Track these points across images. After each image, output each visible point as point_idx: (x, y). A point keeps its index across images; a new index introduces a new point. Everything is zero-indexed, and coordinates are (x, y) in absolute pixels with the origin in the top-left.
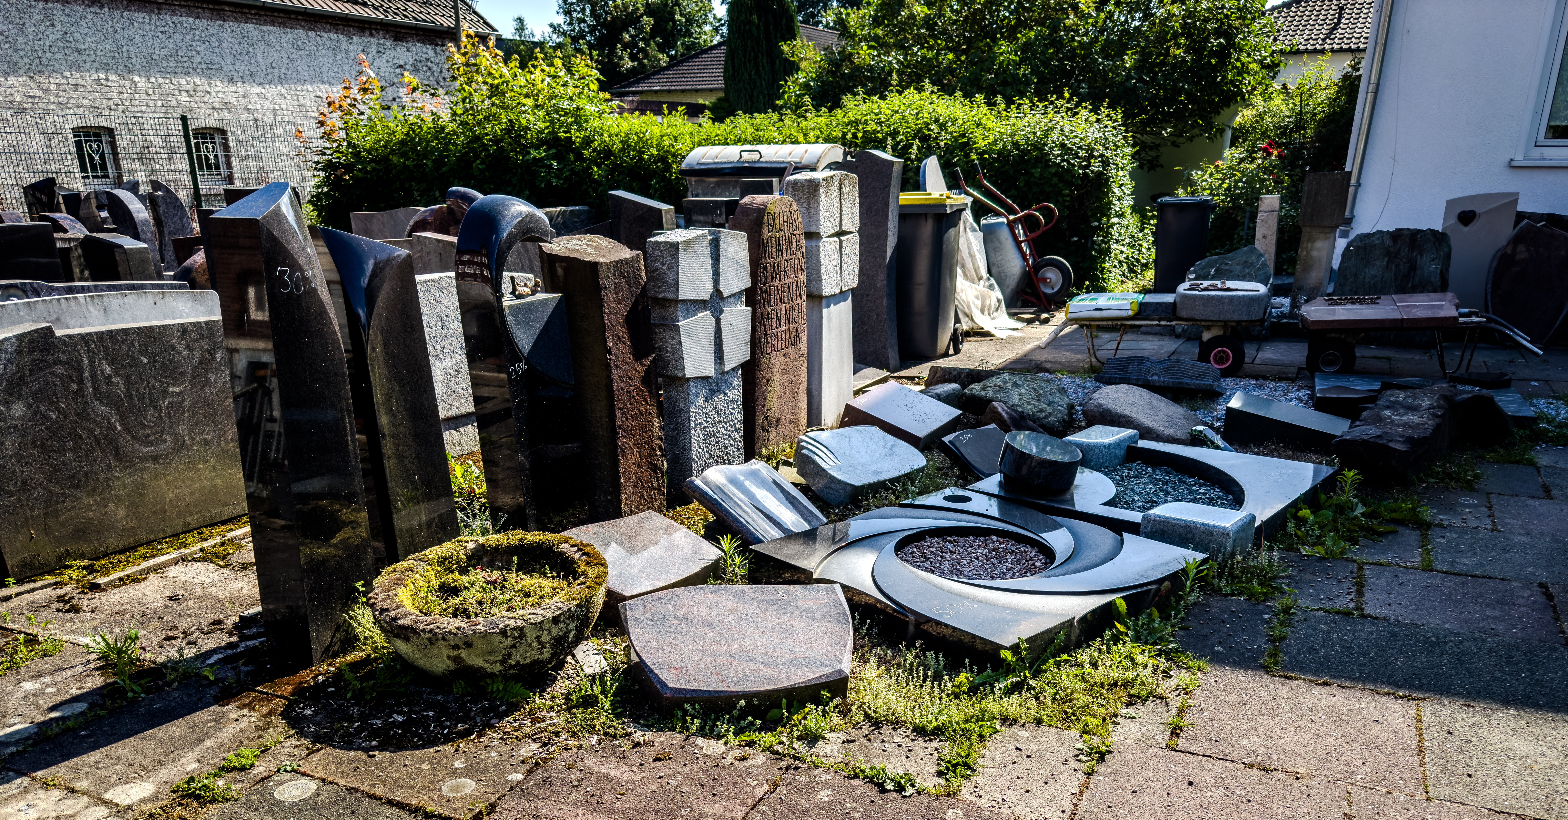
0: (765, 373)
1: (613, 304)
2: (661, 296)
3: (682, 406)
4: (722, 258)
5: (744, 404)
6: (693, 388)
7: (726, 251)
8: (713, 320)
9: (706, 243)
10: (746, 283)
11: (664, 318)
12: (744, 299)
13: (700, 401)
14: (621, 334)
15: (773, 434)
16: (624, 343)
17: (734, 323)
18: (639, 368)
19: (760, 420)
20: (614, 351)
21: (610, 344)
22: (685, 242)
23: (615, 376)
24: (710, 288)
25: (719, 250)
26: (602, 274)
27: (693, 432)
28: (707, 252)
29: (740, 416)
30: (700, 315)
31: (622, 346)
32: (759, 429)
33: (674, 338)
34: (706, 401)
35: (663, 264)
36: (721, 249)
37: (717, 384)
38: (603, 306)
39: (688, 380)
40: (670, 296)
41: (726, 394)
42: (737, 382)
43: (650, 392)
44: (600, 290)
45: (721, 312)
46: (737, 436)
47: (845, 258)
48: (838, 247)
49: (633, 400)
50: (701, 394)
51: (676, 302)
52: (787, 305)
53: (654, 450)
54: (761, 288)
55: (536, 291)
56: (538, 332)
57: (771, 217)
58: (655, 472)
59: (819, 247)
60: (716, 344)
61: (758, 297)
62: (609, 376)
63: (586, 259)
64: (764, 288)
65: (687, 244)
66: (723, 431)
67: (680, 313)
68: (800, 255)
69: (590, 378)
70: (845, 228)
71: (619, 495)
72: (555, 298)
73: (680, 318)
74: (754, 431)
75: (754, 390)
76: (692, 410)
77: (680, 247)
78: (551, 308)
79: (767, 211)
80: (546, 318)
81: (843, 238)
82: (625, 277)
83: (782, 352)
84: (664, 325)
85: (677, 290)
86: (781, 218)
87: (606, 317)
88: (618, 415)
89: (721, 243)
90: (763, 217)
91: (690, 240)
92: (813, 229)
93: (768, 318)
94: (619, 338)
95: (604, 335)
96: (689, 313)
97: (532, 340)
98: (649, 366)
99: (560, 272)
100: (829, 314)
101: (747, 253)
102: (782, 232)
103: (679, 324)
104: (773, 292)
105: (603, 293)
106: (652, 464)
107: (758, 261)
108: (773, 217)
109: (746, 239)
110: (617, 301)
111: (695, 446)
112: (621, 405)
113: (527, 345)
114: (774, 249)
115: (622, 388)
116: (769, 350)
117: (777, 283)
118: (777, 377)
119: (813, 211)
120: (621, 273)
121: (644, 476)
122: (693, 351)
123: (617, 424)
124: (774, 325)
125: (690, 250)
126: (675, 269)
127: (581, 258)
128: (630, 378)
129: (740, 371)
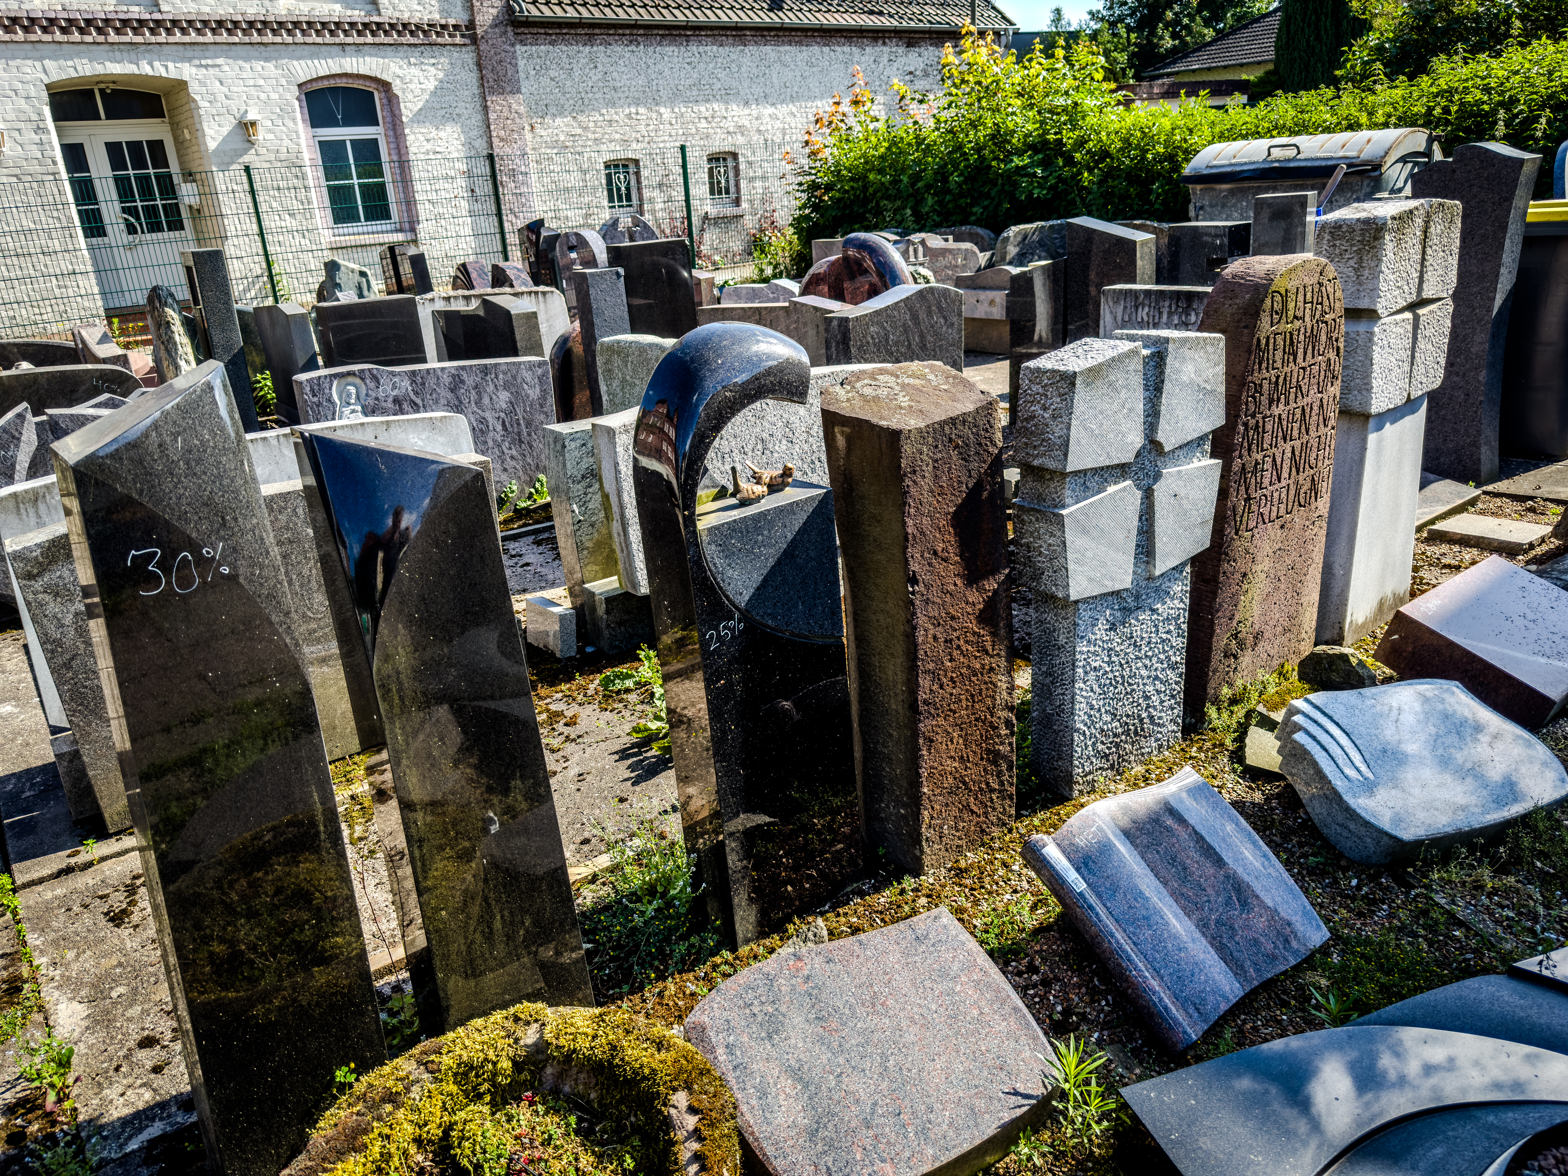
0: (1241, 565)
1: (927, 497)
2: (1036, 463)
3: (1062, 640)
4: (1167, 387)
5: (1191, 622)
6: (1085, 614)
7: (1179, 371)
8: (1139, 494)
9: (1136, 365)
10: (1217, 418)
11: (1040, 498)
12: (1208, 447)
13: (1100, 631)
14: (940, 547)
15: (1246, 659)
16: (945, 560)
17: (1182, 493)
18: (974, 596)
19: (1221, 640)
20: (924, 576)
21: (914, 567)
22: (1090, 370)
23: (921, 620)
24: (1136, 440)
25: (1162, 373)
26: (908, 449)
27: (1079, 685)
28: (1137, 381)
29: (1180, 642)
30: (1112, 489)
31: (940, 567)
32: (1217, 656)
33: (1052, 535)
34: (1113, 628)
35: (1045, 409)
36: (1168, 371)
37: (1137, 597)
38: (905, 504)
39: (1076, 602)
40: (1051, 464)
41: (1154, 611)
42: (1181, 588)
43: (993, 634)
44: (901, 477)
45: (1158, 476)
46: (1172, 676)
47: (1421, 344)
48: (1410, 328)
49: (956, 653)
50: (1102, 620)
51: (1064, 475)
52: (1297, 443)
53: (995, 728)
54: (1246, 425)
55: (785, 485)
56: (771, 562)
57: (1278, 298)
58: (995, 763)
59: (1372, 334)
60: (1140, 532)
61: (1238, 439)
62: (909, 622)
63: (883, 423)
64: (1252, 422)
65: (1095, 373)
66: (1144, 672)
67: (1068, 493)
68: (1332, 355)
69: (881, 617)
70: (1427, 294)
71: (918, 813)
72: (812, 498)
73: (1068, 501)
74: (1209, 660)
75: (1215, 595)
76: (1082, 647)
77: (1078, 382)
78: (801, 518)
79: (1273, 288)
80: (790, 537)
81: (1421, 312)
82: (957, 446)
83: (1278, 523)
84: (1038, 511)
85: (1066, 455)
86: (1301, 298)
87: (910, 522)
88: (924, 682)
89: (1169, 361)
90: (1263, 301)
91: (1101, 365)
92: (1364, 304)
93: (1254, 472)
94: (935, 553)
95: (905, 553)
96: (1086, 491)
97: (757, 578)
98: (995, 592)
99: (841, 441)
100: (1380, 442)
101: (1221, 369)
102: (1298, 324)
103: (1064, 512)
104: (1269, 427)
105: (908, 482)
106: (988, 751)
107: (1244, 378)
108: (1285, 298)
109: (1222, 344)
110: (937, 490)
111: (1081, 707)
112: (931, 666)
113: (746, 588)
114: (1279, 354)
115: (935, 638)
116: (1252, 524)
117: (1279, 410)
118: (1263, 565)
119: (1366, 273)
120: (950, 440)
121: (973, 773)
122: (1089, 554)
123: (922, 696)
124: (1266, 482)
125: (1099, 383)
126: (1065, 419)
127: (875, 420)
128: (953, 618)
129: (1188, 569)
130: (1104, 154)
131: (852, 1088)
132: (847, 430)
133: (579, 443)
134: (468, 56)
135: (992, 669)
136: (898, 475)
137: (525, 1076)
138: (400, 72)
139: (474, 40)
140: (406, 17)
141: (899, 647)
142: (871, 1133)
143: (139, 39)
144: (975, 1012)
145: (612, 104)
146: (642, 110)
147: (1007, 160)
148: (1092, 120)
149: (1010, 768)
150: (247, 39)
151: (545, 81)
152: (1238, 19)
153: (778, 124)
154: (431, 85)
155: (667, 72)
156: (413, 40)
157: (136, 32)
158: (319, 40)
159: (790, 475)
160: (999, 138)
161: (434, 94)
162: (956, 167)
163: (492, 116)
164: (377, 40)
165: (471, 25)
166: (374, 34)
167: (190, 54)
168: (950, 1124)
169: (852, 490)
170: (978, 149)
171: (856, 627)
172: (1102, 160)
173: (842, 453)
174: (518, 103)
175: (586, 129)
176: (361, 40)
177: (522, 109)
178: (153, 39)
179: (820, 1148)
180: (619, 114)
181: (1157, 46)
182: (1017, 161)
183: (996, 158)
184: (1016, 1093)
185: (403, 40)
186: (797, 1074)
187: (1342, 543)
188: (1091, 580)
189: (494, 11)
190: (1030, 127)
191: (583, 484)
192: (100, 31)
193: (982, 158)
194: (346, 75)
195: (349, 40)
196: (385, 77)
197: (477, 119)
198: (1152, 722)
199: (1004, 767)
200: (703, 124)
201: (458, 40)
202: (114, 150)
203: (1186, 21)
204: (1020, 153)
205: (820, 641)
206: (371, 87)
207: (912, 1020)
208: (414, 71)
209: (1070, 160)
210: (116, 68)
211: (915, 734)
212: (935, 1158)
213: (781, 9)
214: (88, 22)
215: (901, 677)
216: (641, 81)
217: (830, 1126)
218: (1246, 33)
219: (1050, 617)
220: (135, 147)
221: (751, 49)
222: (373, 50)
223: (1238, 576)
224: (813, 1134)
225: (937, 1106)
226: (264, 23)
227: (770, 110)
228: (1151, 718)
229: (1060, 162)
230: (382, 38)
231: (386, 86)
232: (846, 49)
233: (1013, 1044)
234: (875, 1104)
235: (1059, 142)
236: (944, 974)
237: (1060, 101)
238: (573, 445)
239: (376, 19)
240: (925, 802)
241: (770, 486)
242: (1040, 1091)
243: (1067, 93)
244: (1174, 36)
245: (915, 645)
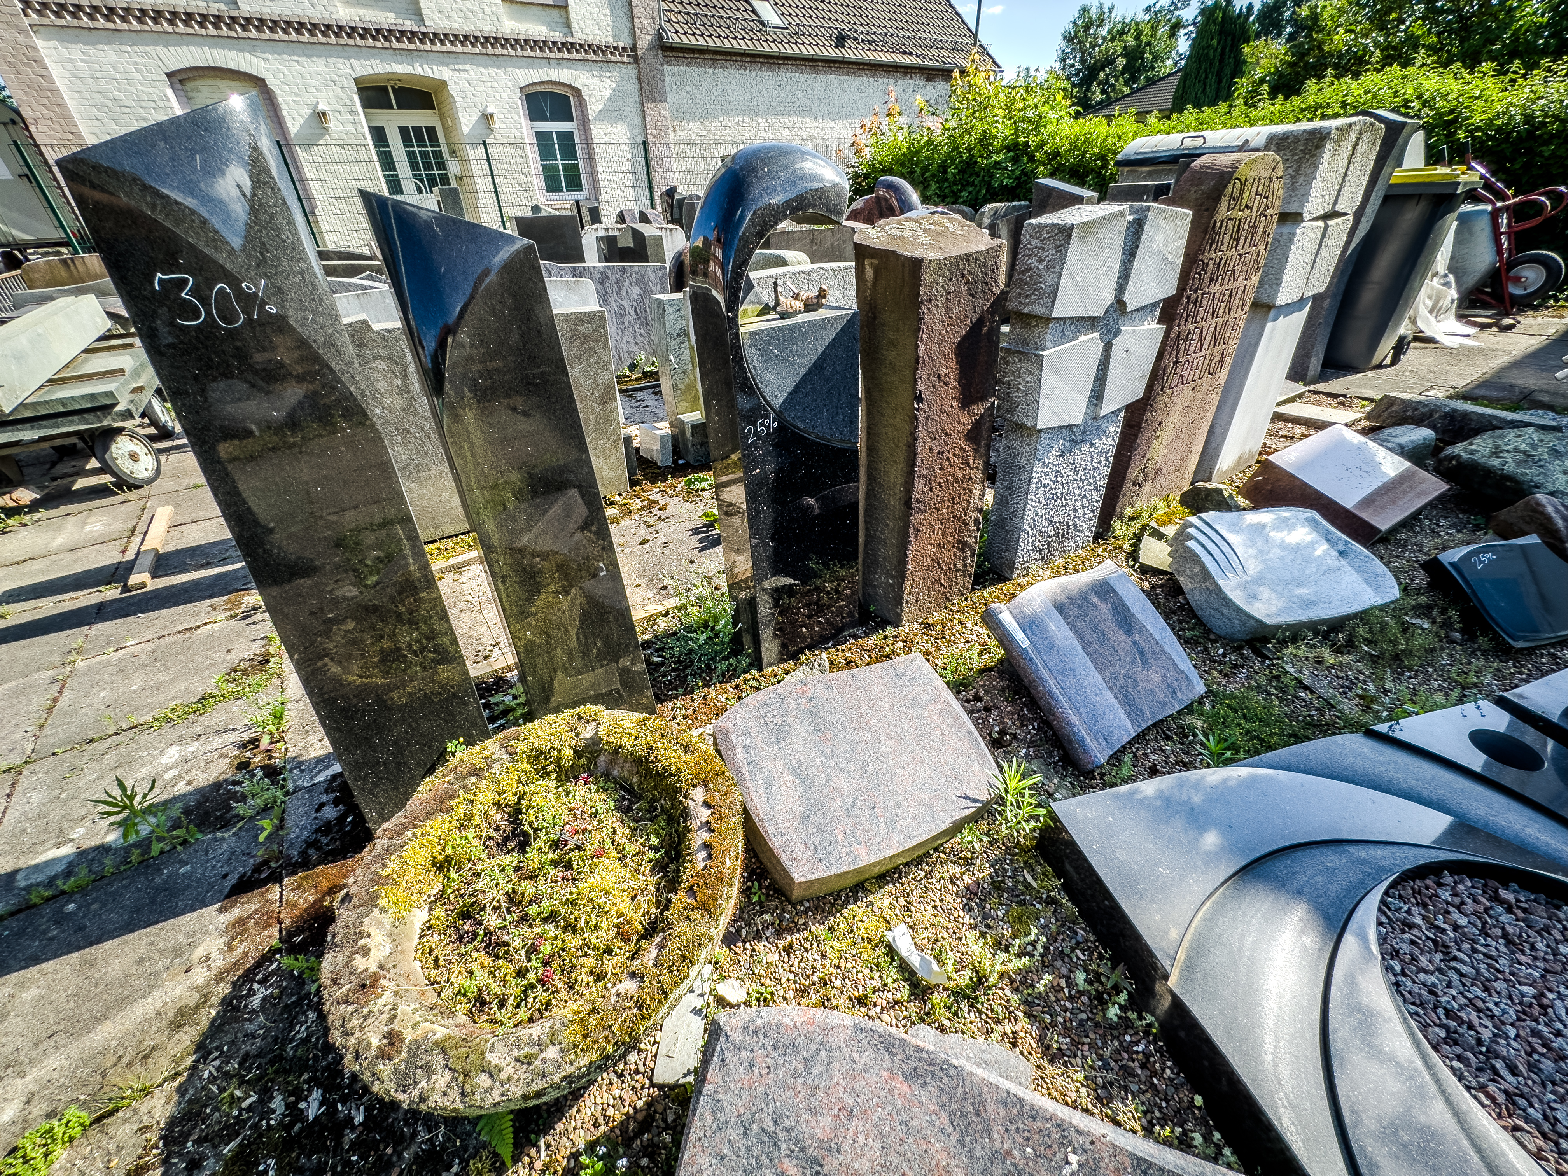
0: (1159, 415)
1: (938, 327)
2: (1026, 310)
3: (1023, 461)
4: (1140, 252)
5: (1116, 457)
6: (1044, 441)
7: (1151, 239)
8: (1101, 346)
9: (1121, 227)
10: (1170, 290)
11: (1025, 343)
12: (1157, 313)
13: (1053, 458)
14: (943, 371)
15: (1147, 488)
16: (946, 384)
17: (1132, 349)
18: (965, 418)
19: (1134, 472)
20: (927, 396)
21: (921, 387)
22: (1085, 224)
23: (922, 433)
24: (1108, 297)
25: (1139, 238)
26: (927, 278)
27: (1030, 496)
28: (1119, 241)
29: (1106, 471)
30: (1082, 338)
31: (941, 389)
32: (1128, 484)
33: (1031, 373)
34: (1062, 455)
35: (1041, 261)
36: (1144, 237)
37: (1083, 432)
38: (919, 329)
39: (1040, 431)
40: (1039, 310)
41: (1092, 444)
42: (1114, 429)
43: (975, 450)
44: (919, 304)
45: (1117, 332)
46: (1095, 496)
47: (1323, 252)
48: (1320, 234)
49: (945, 463)
50: (1056, 448)
51: (1048, 320)
52: (1220, 320)
53: (966, 524)
54: (1188, 298)
55: (819, 306)
56: (803, 371)
57: (1238, 185)
58: (962, 550)
59: (1294, 234)
60: (1096, 379)
61: (1180, 310)
62: (912, 434)
63: (908, 254)
64: (1194, 297)
65: (1089, 226)
66: (1077, 491)
67: (1049, 337)
68: (1262, 248)
69: (889, 430)
70: (1339, 208)
71: (903, 583)
72: (841, 317)
73: (1048, 344)
74: (1121, 487)
75: (1136, 437)
76: (1038, 468)
77: (1074, 234)
78: (831, 334)
79: (1236, 175)
80: (820, 350)
81: (1330, 222)
82: (968, 282)
83: (1192, 385)
84: (1022, 353)
85: (1053, 302)
86: (1254, 189)
87: (922, 347)
88: (919, 484)
89: (1147, 227)
90: (1226, 186)
91: (1094, 221)
92: (1292, 208)
93: (1185, 340)
94: (939, 377)
95: (915, 374)
96: (1063, 338)
97: (790, 384)
98: (982, 416)
99: (869, 273)
100: (1273, 330)
101: (1183, 243)
102: (1247, 212)
103: (1044, 353)
104: (1204, 302)
105: (924, 309)
106: (959, 542)
107: (1196, 255)
108: (1243, 185)
109: (1189, 219)
110: (947, 321)
111: (1029, 513)
112: (925, 472)
113: (781, 391)
114: (1227, 237)
115: (931, 449)
116: (1174, 384)
117: (1215, 288)
118: (1174, 418)
119: (1301, 180)
120: (963, 276)
121: (946, 556)
122: (1057, 392)
123: (915, 495)
124: (1192, 349)
125: (1090, 238)
126: (1058, 269)
127: (900, 251)
128: (946, 434)
129: (1122, 414)
130: (1057, 154)
131: (838, 785)
132: (876, 261)
133: (675, 308)
134: (631, 72)
135: (970, 479)
136: (915, 302)
137: (583, 761)
138: (586, 82)
139: (636, 59)
140: (590, 39)
141: (901, 456)
142: (851, 821)
143: (412, 47)
144: (938, 733)
145: (726, 113)
146: (747, 120)
147: (989, 156)
148: (1051, 128)
149: (973, 555)
150: (484, 51)
151: (683, 94)
152: (1147, 79)
153: (836, 135)
154: (608, 93)
155: (764, 92)
156: (595, 58)
157: (410, 40)
158: (533, 54)
159: (824, 297)
160: (985, 141)
161: (609, 99)
162: (953, 160)
163: (648, 119)
164: (572, 56)
165: (634, 48)
166: (569, 51)
167: (447, 60)
168: (913, 818)
169: (875, 318)
170: (969, 149)
171: (868, 439)
172: (1054, 158)
173: (869, 285)
174: (665, 109)
175: (709, 131)
176: (560, 55)
177: (668, 115)
178: (422, 47)
179: (810, 830)
180: (731, 121)
181: (1090, 99)
182: (995, 158)
183: (981, 156)
184: (966, 797)
185: (589, 57)
186: (797, 772)
187: (1227, 410)
188: (1054, 413)
189: (649, 38)
190: (1007, 132)
191: (679, 340)
192: (386, 39)
193: (972, 156)
194: (551, 82)
195: (553, 55)
196: (576, 85)
197: (637, 120)
198: (1075, 529)
199: (969, 554)
200: (787, 132)
201: (625, 59)
202: (404, 131)
203: (1112, 81)
204: (998, 152)
205: (839, 445)
206: (567, 92)
207: (889, 736)
208: (596, 81)
209: (1032, 159)
210: (400, 68)
211: (907, 524)
212: (900, 844)
213: (843, 46)
214: (378, 31)
215: (900, 480)
216: (747, 97)
217: (819, 813)
218: (1153, 88)
219: (1016, 444)
220: (417, 130)
221: (821, 77)
222: (569, 64)
223: (1155, 424)
224: (805, 819)
225: (904, 804)
226: (495, 38)
227: (831, 124)
228: (1075, 525)
229: (1025, 158)
230: (575, 55)
231: (577, 92)
232: (885, 80)
233: (966, 759)
234: (856, 799)
235: (1026, 144)
236: (916, 702)
237: (1030, 113)
238: (671, 310)
239: (570, 40)
240: (909, 576)
241: (806, 305)
242: (985, 797)
243: (1036, 107)
244: (1103, 92)
245: (915, 454)
